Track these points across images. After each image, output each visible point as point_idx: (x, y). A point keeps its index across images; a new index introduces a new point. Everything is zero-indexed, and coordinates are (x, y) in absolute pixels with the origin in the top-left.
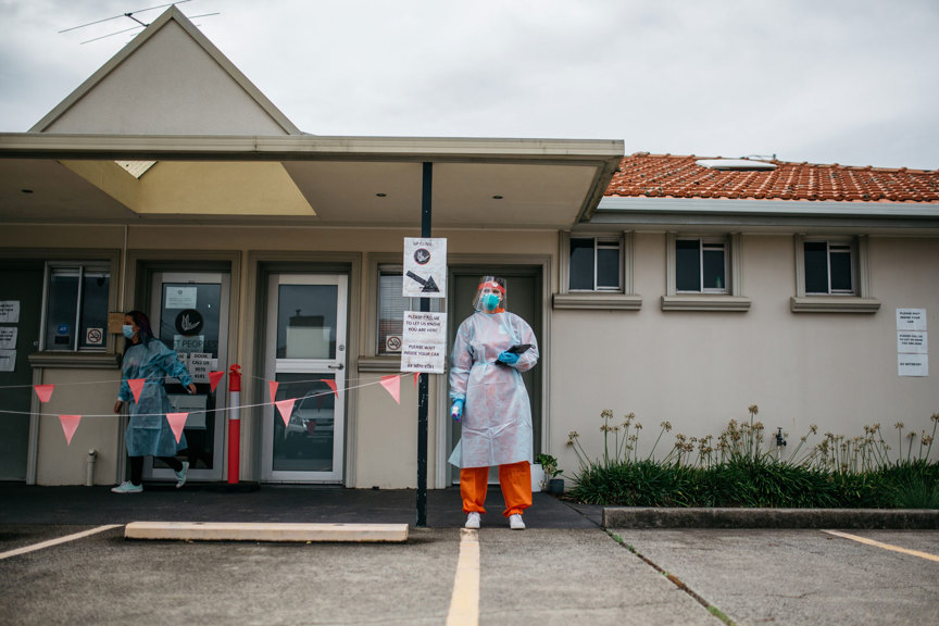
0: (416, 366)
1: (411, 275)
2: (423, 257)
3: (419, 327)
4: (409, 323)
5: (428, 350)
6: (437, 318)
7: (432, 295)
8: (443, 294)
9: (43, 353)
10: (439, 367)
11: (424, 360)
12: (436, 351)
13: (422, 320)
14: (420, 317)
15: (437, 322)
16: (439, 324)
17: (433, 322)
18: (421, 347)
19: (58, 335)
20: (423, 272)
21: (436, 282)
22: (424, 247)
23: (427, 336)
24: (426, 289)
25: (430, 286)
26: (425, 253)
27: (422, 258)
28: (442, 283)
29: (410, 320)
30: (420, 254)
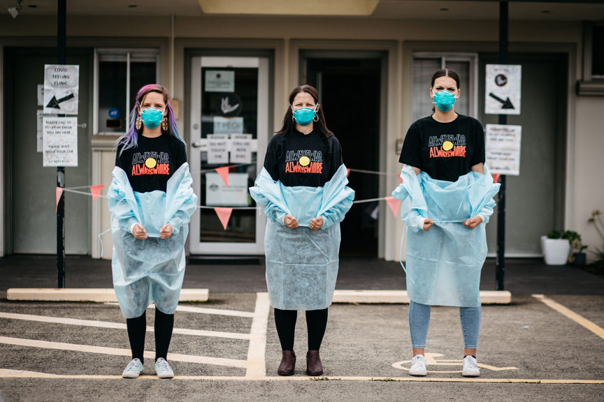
0: (497, 168)
1: (491, 95)
2: (502, 80)
3: (499, 137)
4: (491, 134)
5: (506, 155)
6: (513, 131)
7: (508, 112)
8: (517, 111)
9: (98, 137)
10: (514, 168)
11: (502, 164)
12: (512, 157)
13: (501, 132)
14: (499, 130)
15: (513, 133)
16: (514, 136)
17: (509, 133)
18: (500, 154)
19: (109, 118)
20: (502, 93)
21: (512, 101)
22: (502, 72)
23: (505, 144)
24: (504, 107)
25: (507, 104)
26: (503, 77)
27: (501, 82)
28: (516, 101)
29: (492, 132)
30: (499, 79)
